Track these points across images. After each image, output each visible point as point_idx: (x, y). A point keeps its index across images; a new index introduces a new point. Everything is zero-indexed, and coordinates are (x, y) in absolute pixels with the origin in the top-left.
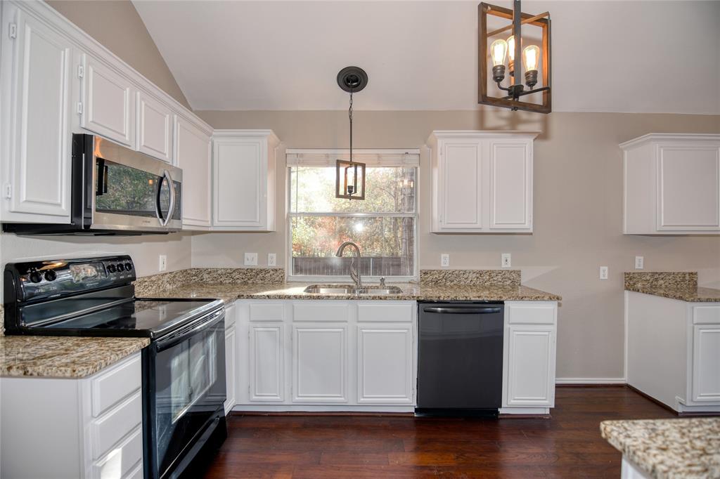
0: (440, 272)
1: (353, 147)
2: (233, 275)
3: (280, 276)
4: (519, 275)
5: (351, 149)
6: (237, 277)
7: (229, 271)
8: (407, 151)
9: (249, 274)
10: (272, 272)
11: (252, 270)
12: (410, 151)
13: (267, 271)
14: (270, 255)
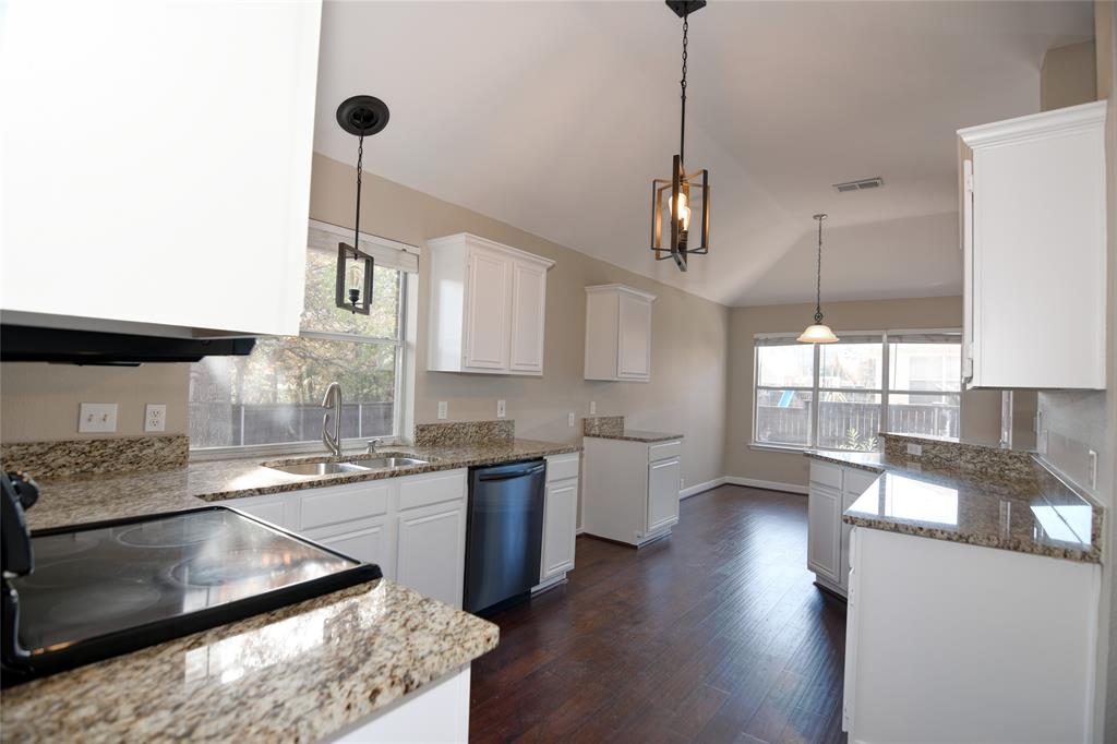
0: (439, 426)
1: (360, 229)
2: (49, 458)
3: (179, 452)
4: (513, 426)
5: (357, 232)
6: (61, 461)
7: (36, 449)
8: (405, 247)
9: (96, 453)
10: (158, 445)
11: (105, 443)
12: (410, 249)
13: (144, 443)
14: (150, 408)
